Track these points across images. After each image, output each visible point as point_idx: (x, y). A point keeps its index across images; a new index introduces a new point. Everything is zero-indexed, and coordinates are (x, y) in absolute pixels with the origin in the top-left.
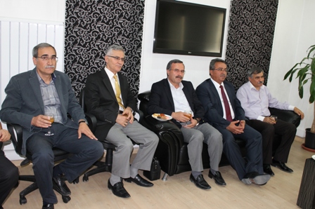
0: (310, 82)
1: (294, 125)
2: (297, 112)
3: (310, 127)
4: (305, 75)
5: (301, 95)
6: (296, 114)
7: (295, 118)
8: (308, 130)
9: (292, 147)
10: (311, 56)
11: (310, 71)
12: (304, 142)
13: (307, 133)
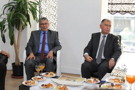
0: (8, 31)
1: (4, 63)
2: (3, 53)
3: (14, 62)
4: (4, 26)
5: (4, 40)
6: (4, 55)
7: (4, 58)
8: (13, 64)
9: (6, 79)
10: (5, 12)
11: (7, 23)
12: (12, 73)
13: (13, 66)
